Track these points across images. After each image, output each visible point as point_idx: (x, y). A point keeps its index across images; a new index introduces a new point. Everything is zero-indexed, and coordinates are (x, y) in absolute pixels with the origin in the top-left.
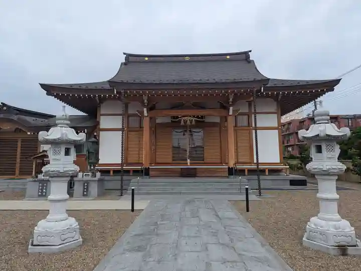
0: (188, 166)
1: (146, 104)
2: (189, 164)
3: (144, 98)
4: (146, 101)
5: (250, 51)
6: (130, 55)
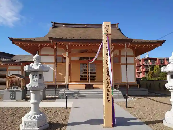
0: (89, 83)
1: (68, 50)
2: (89, 82)
3: (66, 47)
4: (67, 48)
5: (118, 24)
6: (55, 23)
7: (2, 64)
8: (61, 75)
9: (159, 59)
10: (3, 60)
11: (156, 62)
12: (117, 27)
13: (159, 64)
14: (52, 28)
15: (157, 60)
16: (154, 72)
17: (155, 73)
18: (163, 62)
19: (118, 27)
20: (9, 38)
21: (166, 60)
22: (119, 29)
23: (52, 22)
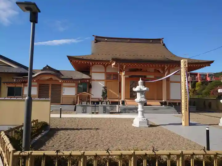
4: (124, 68)
6: (97, 37)
7: (60, 81)
8: (112, 91)
9: (200, 74)
10: (62, 77)
11: (197, 77)
12: (161, 42)
13: (201, 80)
14: (95, 42)
15: (198, 75)
16: (196, 89)
17: (197, 91)
18: (204, 78)
19: (163, 42)
20: (67, 56)
21: (207, 76)
22: (164, 45)
23: (93, 36)
